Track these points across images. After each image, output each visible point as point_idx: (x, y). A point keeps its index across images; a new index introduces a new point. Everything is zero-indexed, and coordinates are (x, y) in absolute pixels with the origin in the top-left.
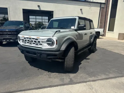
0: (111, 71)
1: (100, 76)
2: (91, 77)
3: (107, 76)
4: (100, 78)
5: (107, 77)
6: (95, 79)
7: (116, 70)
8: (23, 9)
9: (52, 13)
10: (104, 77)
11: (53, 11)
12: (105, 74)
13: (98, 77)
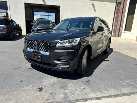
0: (124, 84)
1: (108, 91)
2: (95, 92)
3: (118, 91)
4: (107, 94)
5: (118, 93)
6: (100, 96)
7: (131, 83)
8: (25, 3)
9: (59, 9)
10: (113, 92)
11: (60, 6)
12: (115, 88)
13: (104, 93)
